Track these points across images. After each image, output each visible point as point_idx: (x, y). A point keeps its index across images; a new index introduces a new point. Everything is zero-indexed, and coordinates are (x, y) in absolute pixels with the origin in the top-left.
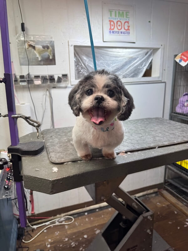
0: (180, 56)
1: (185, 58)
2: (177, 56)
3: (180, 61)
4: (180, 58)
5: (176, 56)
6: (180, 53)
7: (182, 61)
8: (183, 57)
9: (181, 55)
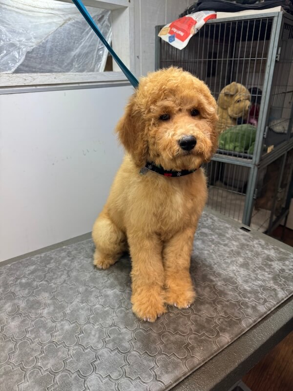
0: (169, 29)
1: (182, 34)
2: (163, 29)
3: (172, 39)
4: (170, 33)
5: (159, 28)
6: (168, 23)
7: (176, 39)
8: (175, 30)
9: (171, 27)
